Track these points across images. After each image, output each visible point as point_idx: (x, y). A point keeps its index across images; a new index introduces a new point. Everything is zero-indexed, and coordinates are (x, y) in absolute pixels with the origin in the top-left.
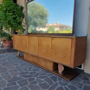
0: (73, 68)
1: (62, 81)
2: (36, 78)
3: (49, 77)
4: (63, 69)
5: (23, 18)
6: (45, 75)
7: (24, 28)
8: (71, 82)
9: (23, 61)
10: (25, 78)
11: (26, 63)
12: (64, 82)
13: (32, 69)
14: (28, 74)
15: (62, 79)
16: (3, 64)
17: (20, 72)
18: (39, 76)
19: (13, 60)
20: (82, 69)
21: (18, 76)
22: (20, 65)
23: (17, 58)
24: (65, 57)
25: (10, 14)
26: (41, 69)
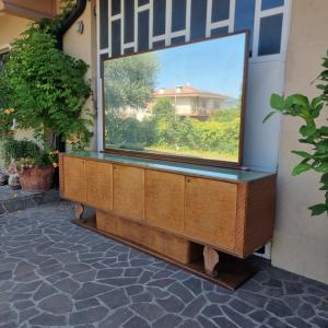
0: (242, 257)
1: (215, 291)
2: (145, 286)
3: (180, 282)
4: (216, 259)
5: (87, 96)
6: (169, 278)
7: (90, 129)
8: (236, 293)
9: (96, 235)
10: (118, 288)
11: (107, 241)
12: (220, 294)
13: (129, 261)
14: (122, 276)
15: (215, 286)
16: (40, 248)
17: (98, 270)
18: (152, 280)
19: (64, 234)
21: (95, 281)
22: (90, 248)
23: (74, 226)
24: (221, 228)
25: (46, 86)
26: (153, 259)
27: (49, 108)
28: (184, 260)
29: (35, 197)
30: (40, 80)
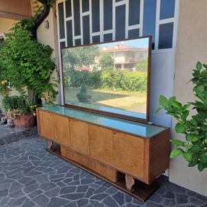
1: (132, 203)
2: (89, 199)
3: (111, 196)
4: (133, 183)
5: (53, 69)
6: (104, 192)
7: (56, 89)
8: (146, 203)
9: (61, 160)
10: (72, 201)
11: (67, 164)
12: (135, 204)
13: (80, 180)
14: (76, 192)
15: (133, 198)
16: (26, 171)
17: (61, 188)
18: (94, 195)
19: (41, 160)
20: (166, 174)
21: (58, 196)
22: (57, 170)
23: (48, 153)
24: (135, 165)
26: (95, 178)
27: (29, 79)
28: (114, 180)
29: (24, 133)
30: (23, 60)
